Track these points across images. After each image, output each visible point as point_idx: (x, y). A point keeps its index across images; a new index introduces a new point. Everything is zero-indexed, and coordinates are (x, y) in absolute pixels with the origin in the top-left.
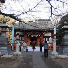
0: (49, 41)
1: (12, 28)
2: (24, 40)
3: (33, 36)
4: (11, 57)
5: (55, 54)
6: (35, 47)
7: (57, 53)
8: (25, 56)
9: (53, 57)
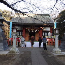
0: (48, 36)
1: (9, 22)
2: (22, 35)
3: (32, 31)
4: (7, 54)
5: (57, 51)
6: (34, 42)
7: (59, 50)
8: (23, 53)
9: (55, 54)
